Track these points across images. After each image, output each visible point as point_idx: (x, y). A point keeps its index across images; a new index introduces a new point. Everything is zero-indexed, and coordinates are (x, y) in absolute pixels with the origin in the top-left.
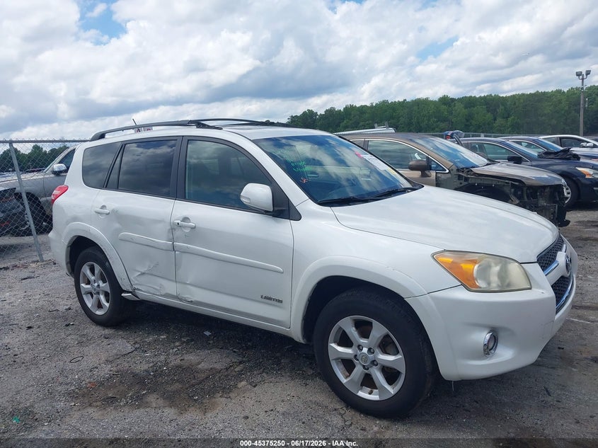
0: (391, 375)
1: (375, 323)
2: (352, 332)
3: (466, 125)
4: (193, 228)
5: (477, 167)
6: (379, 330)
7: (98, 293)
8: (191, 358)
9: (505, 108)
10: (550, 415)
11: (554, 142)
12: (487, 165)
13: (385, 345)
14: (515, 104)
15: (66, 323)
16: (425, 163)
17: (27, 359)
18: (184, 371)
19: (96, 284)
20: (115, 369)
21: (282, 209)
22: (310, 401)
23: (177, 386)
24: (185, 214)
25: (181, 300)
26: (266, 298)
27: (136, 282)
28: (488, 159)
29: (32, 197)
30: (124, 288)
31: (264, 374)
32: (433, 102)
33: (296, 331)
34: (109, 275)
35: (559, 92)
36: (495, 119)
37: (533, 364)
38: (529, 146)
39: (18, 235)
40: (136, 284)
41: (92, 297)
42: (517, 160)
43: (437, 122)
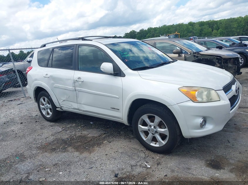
0: (163, 137)
1: (156, 117)
2: (147, 120)
3: (200, 34)
4: (83, 82)
5: (202, 51)
6: (158, 119)
7: (47, 109)
8: (85, 133)
9: (217, 26)
10: (229, 151)
11: (237, 39)
12: (206, 50)
13: (160, 125)
14: (221, 24)
15: (35, 121)
16: (180, 51)
17: (21, 135)
18: (82, 138)
19: (46, 105)
20: (55, 138)
21: (117, 73)
22: (132, 148)
23: (79, 144)
24: (79, 76)
25: (80, 110)
26: (113, 108)
27: (62, 104)
28: (207, 48)
29: (20, 72)
30: (57, 107)
31: (114, 138)
32: (186, 25)
33: (125, 121)
34: (51, 102)
35: (240, 17)
36: (213, 31)
37: (221, 131)
38: (226, 41)
39: (15, 87)
40: (61, 105)
41: (45, 110)
42: (220, 48)
43: (187, 33)
